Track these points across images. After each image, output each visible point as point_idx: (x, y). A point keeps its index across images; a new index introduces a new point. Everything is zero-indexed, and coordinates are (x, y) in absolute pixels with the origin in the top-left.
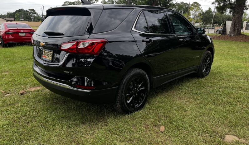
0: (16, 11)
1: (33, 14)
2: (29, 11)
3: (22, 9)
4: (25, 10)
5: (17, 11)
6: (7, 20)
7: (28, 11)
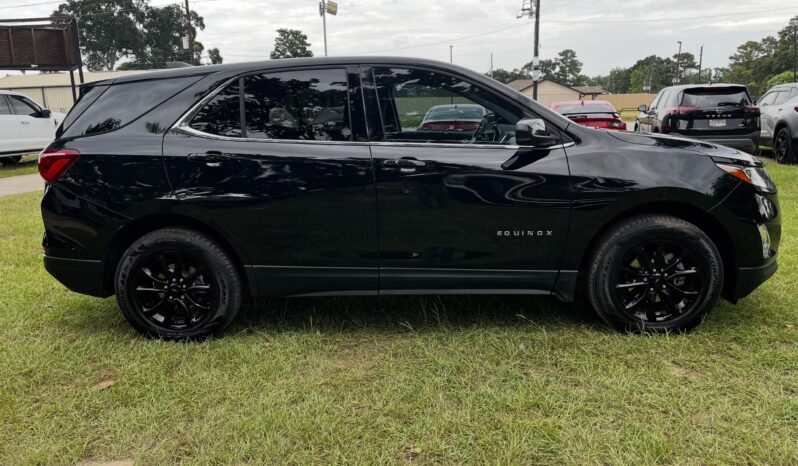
0: (636, 63)
1: (685, 68)
2: (676, 60)
3: (653, 57)
4: (664, 58)
5: (640, 64)
6: (582, 93)
7: (672, 59)
